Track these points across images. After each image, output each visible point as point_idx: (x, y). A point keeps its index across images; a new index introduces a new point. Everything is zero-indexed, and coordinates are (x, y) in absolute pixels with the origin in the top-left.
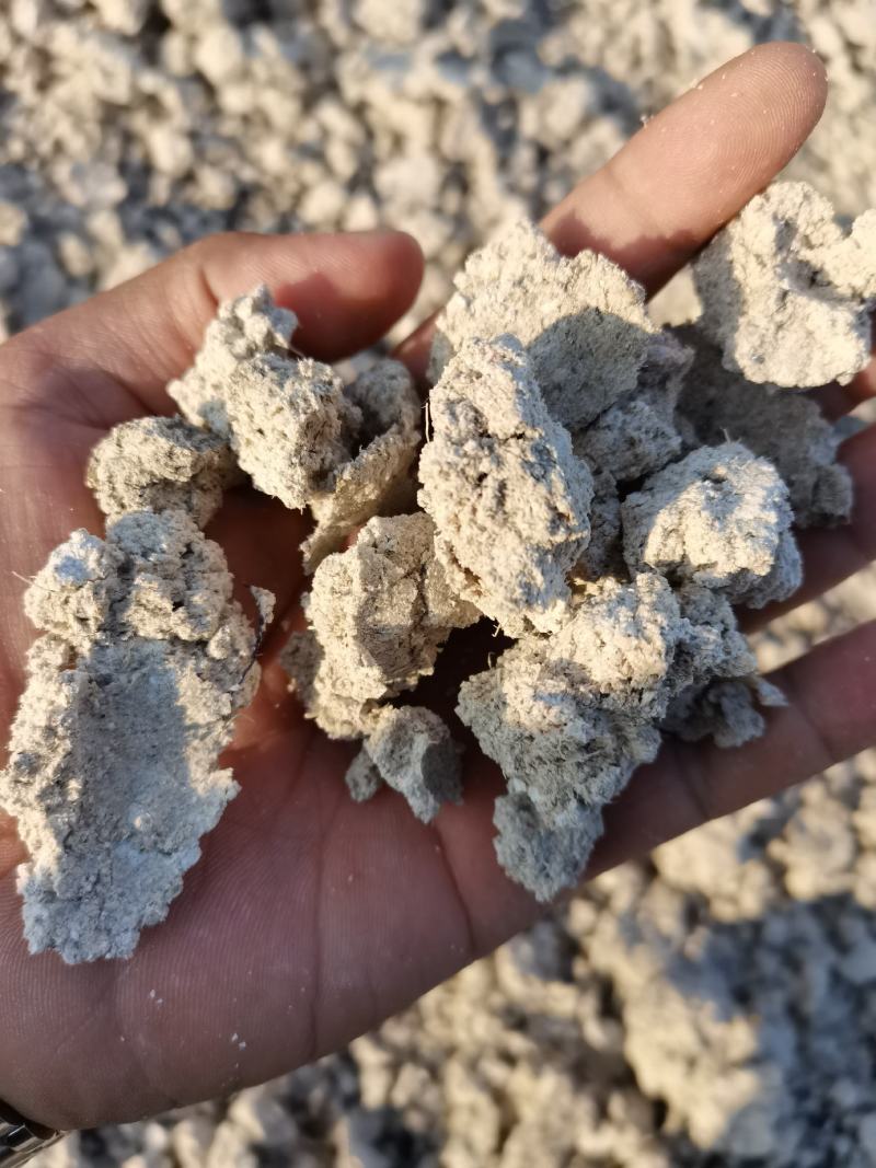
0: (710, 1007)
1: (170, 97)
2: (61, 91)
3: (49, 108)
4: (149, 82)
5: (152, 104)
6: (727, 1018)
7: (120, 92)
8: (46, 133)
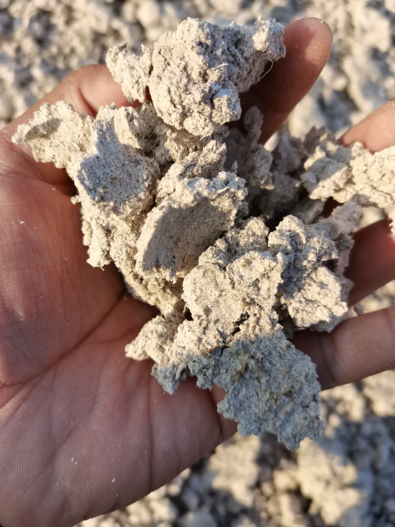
0: (337, 459)
1: (125, 32)
2: (76, 26)
3: (70, 33)
4: (116, 24)
5: (116, 34)
6: (345, 464)
7: (103, 27)
8: (68, 44)
